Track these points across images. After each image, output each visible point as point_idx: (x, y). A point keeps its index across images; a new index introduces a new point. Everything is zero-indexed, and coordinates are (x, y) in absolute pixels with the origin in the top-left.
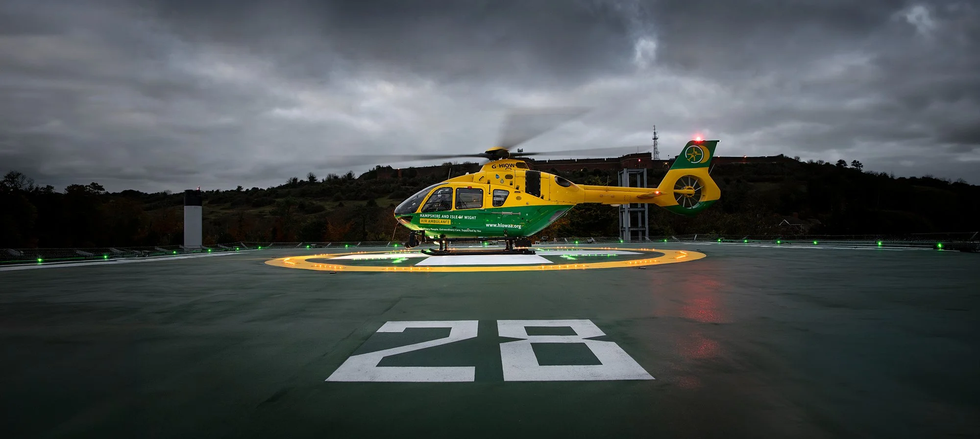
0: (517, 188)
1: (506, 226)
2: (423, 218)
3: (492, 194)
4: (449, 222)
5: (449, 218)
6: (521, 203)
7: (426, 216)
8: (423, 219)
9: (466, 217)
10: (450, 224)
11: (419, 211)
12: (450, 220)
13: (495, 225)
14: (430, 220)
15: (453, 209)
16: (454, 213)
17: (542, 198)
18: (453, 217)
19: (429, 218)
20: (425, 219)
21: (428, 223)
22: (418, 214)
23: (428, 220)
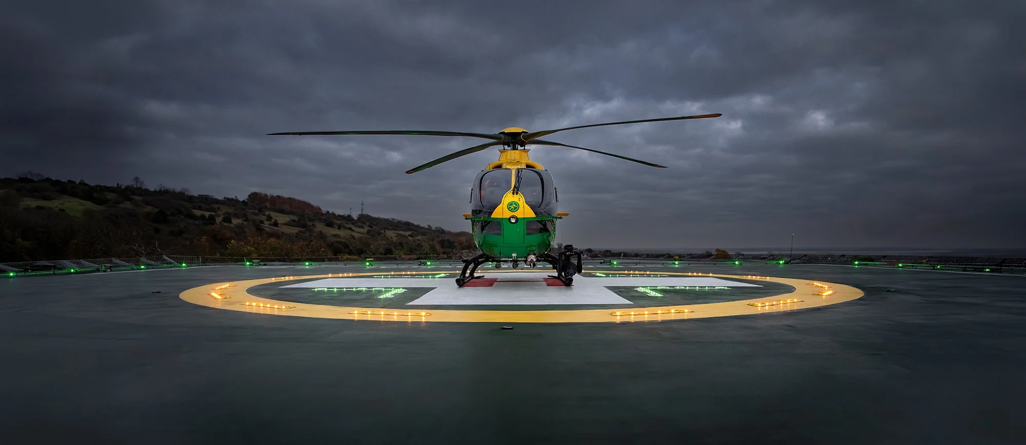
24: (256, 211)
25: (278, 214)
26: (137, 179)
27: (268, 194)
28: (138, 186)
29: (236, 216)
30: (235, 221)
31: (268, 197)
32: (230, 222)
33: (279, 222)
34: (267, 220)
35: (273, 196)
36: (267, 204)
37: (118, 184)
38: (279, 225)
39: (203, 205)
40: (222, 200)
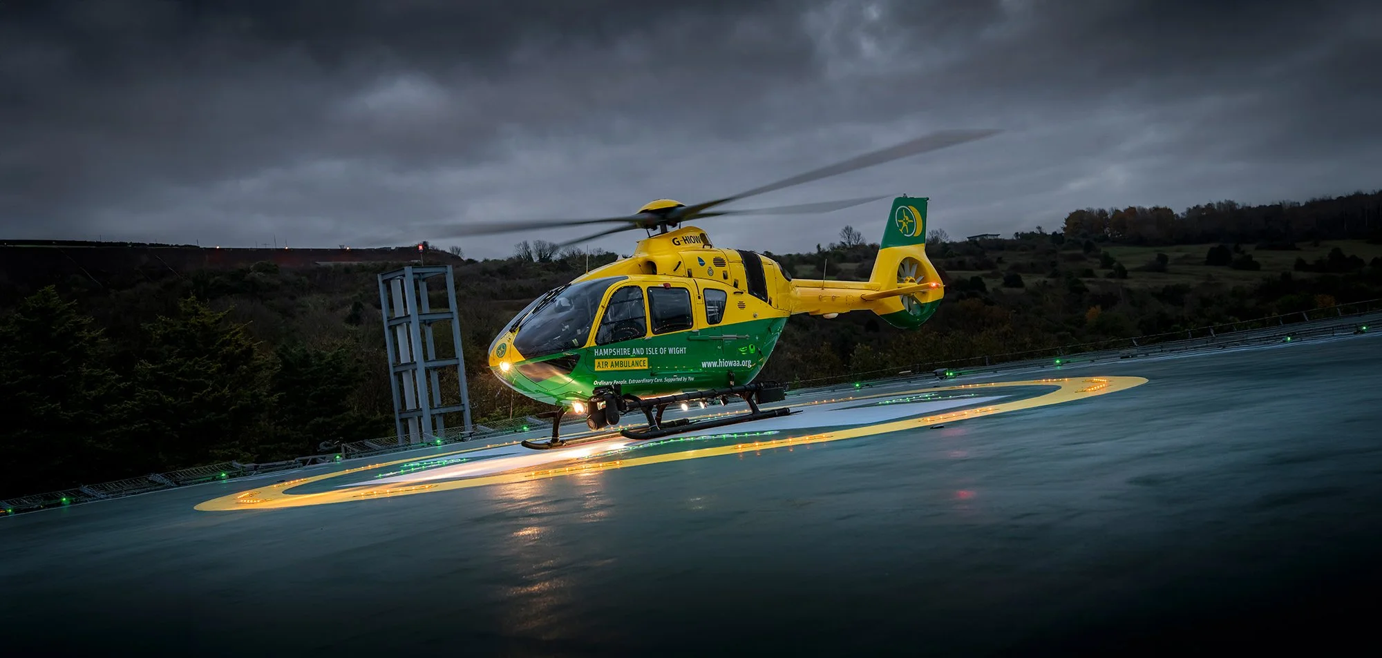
0: (736, 285)
1: (731, 364)
2: (601, 357)
3: (702, 297)
4: (644, 364)
5: (644, 356)
6: (745, 317)
7: (606, 352)
8: (601, 361)
9: (671, 351)
10: (646, 367)
11: (591, 342)
12: (646, 359)
13: (715, 364)
14: (614, 360)
15: (650, 335)
16: (650, 343)
17: (770, 303)
18: (650, 351)
19: (611, 356)
20: (604, 360)
21: (609, 368)
22: (590, 350)
23: (610, 361)
24: (1081, 252)
25: (1126, 249)
26: (848, 230)
27: (1107, 210)
28: (853, 243)
29: (1033, 269)
30: (1029, 281)
31: (1107, 215)
32: (1021, 285)
33: (1127, 267)
34: (1103, 267)
35: (1117, 211)
36: (1107, 230)
37: (818, 246)
38: (1129, 274)
39: (967, 259)
40: (1013, 240)
